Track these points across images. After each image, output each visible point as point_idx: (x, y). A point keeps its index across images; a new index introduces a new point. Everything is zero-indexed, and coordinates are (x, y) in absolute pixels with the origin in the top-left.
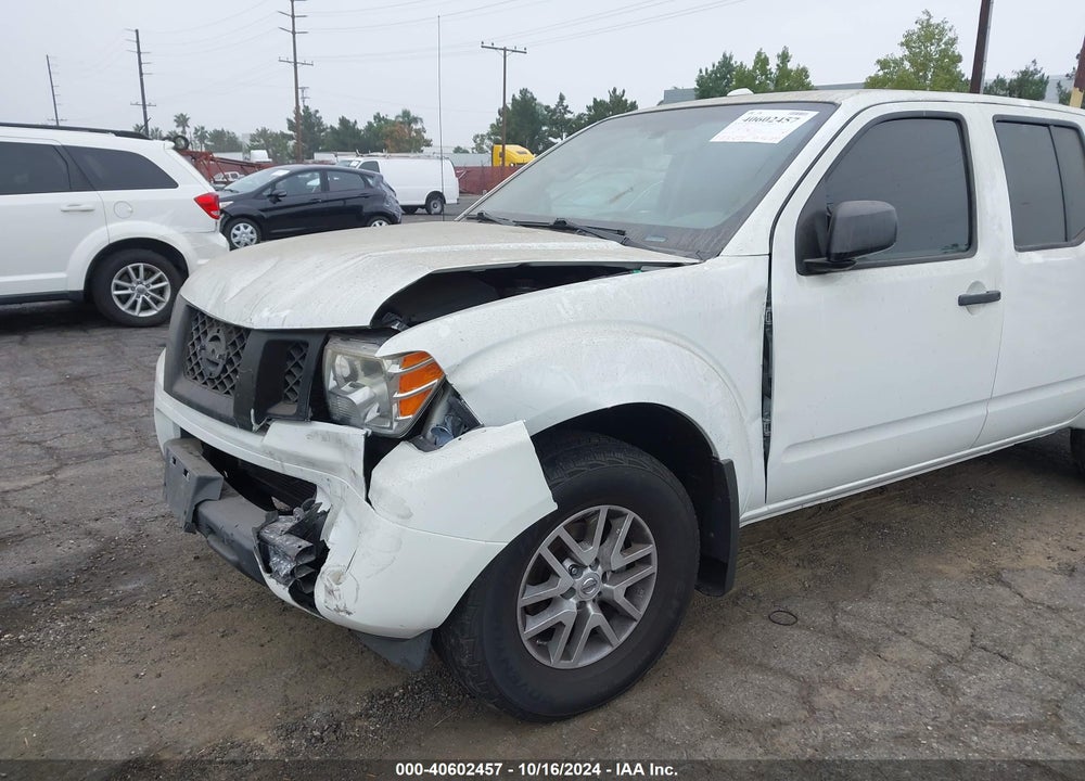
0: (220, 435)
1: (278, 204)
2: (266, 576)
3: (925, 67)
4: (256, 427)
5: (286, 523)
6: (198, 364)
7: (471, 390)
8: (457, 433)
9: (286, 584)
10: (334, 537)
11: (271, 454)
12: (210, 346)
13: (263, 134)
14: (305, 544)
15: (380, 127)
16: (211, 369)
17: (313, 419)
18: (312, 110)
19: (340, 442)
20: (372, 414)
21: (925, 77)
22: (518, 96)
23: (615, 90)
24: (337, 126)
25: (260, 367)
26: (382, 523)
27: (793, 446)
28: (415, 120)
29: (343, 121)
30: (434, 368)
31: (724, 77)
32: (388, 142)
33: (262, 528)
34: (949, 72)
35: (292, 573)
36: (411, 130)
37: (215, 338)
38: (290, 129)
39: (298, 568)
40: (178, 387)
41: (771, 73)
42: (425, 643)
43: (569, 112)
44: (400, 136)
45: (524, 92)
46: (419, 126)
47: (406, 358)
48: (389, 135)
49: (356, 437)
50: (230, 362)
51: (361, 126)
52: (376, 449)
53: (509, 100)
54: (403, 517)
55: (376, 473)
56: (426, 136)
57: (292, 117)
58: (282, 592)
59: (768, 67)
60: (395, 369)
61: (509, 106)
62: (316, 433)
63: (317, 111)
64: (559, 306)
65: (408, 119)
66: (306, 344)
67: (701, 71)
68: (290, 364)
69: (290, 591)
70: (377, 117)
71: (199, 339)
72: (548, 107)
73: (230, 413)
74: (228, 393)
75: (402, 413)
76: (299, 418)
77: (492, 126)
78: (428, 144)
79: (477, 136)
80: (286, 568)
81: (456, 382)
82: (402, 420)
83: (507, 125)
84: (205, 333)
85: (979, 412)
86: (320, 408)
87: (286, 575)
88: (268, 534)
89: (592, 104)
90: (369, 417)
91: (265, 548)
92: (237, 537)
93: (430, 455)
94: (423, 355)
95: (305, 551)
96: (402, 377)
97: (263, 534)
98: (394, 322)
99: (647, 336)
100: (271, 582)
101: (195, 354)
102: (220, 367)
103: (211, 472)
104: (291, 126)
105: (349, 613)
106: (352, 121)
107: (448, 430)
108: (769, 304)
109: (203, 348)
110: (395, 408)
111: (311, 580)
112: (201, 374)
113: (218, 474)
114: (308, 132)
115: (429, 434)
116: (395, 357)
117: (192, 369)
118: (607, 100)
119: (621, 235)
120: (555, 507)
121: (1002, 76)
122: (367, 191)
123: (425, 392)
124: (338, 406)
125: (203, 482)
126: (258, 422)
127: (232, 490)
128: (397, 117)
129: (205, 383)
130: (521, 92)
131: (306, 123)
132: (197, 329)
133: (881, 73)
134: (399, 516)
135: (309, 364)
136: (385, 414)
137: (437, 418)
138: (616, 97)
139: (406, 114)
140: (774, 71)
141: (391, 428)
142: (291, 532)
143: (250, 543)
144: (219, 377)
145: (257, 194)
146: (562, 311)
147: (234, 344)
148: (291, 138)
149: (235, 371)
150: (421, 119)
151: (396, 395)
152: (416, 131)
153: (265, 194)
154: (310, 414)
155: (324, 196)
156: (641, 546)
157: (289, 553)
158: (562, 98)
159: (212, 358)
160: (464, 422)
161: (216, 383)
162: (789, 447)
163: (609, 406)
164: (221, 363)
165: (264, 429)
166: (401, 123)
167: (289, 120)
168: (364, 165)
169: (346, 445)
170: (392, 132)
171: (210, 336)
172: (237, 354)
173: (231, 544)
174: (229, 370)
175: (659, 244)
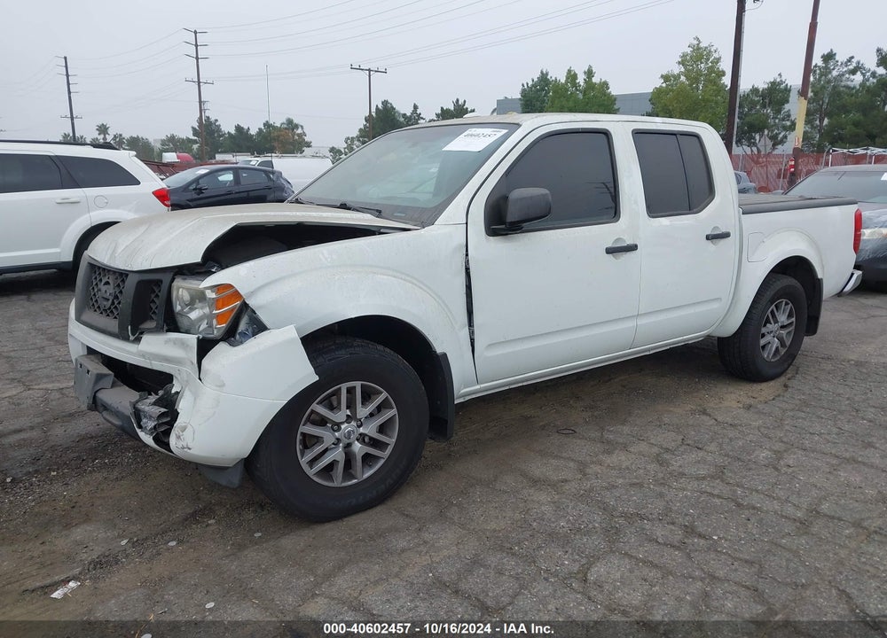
0: (111, 346)
1: (201, 195)
2: (138, 431)
3: (697, 80)
4: (132, 338)
5: (153, 398)
6: (96, 301)
7: (260, 307)
8: (254, 334)
9: (151, 434)
10: (182, 406)
11: (143, 356)
12: (103, 288)
13: (172, 139)
14: (163, 410)
15: (270, 133)
16: (105, 303)
17: (167, 331)
18: (213, 119)
19: (183, 344)
20: (204, 326)
21: (697, 88)
22: (380, 106)
23: (458, 100)
24: (233, 132)
25: (134, 298)
26: (208, 390)
27: (490, 346)
28: (297, 126)
29: (239, 128)
30: (237, 295)
31: (543, 89)
32: (276, 144)
33: (137, 402)
34: (715, 84)
35: (155, 427)
36: (294, 134)
37: (107, 283)
38: (194, 135)
39: (160, 425)
40: (84, 317)
41: (580, 86)
42: (241, 468)
43: (422, 118)
44: (286, 139)
45: (385, 103)
46: (299, 131)
47: (218, 288)
48: (277, 139)
49: (192, 340)
50: (116, 297)
51: (253, 132)
52: (205, 347)
53: (373, 110)
54: (220, 386)
55: (204, 362)
56: (307, 139)
57: (196, 125)
58: (148, 439)
59: (577, 81)
60: (213, 295)
61: (374, 114)
62: (170, 340)
63: (216, 120)
64: (321, 256)
65: (291, 125)
66: (161, 281)
67: (523, 85)
68: (153, 296)
69: (154, 439)
70: (267, 125)
71: (97, 284)
72: (405, 114)
73: (116, 330)
74: (115, 318)
75: (219, 323)
76: (157, 330)
77: (360, 130)
78: (309, 145)
79: (348, 138)
80: (151, 424)
81: (251, 302)
82: (219, 328)
83: (373, 128)
84: (101, 280)
85: (630, 324)
86: (171, 323)
87: (151, 429)
88: (141, 406)
89: (440, 112)
90: (201, 329)
91: (138, 414)
92: (121, 409)
93: (236, 348)
94: (230, 286)
95: (162, 415)
96: (216, 300)
97: (137, 406)
98: (213, 267)
99: (381, 274)
100: (142, 435)
101: (94, 295)
102: (110, 302)
103: (105, 371)
104: (195, 132)
105: (190, 449)
106: (246, 127)
107: (250, 333)
108: (467, 255)
109: (99, 290)
110: (215, 322)
111: (167, 433)
112: (99, 307)
113: (111, 372)
114: (209, 139)
115: (238, 336)
116: (212, 288)
117: (93, 305)
118: (452, 109)
119: (378, 213)
120: (317, 378)
121: (756, 86)
122: (270, 184)
123: (232, 309)
124: (183, 322)
125: (100, 377)
126: (133, 334)
127: (120, 383)
128: (282, 124)
129: (101, 313)
130: (383, 103)
131: (207, 130)
132: (96, 278)
133: (664, 85)
134: (217, 386)
135: (163, 294)
136: (210, 326)
137: (242, 326)
138: (459, 106)
139: (290, 122)
140: (582, 84)
141: (213, 334)
142: (155, 404)
143: (128, 411)
144: (110, 308)
145: (186, 188)
146: (324, 260)
147: (119, 286)
148: (195, 142)
149: (119, 303)
150: (302, 127)
151: (214, 312)
152: (298, 135)
153: (191, 188)
154: (165, 328)
155: (236, 189)
156: (388, 410)
157: (153, 416)
158: (416, 107)
159: (105, 296)
160: (259, 327)
161: (108, 312)
162: (489, 345)
163: (353, 316)
164: (111, 298)
165: (138, 340)
166: (286, 129)
167: (194, 129)
168: (262, 164)
169: (188, 346)
170: (279, 137)
171: (103, 282)
172: (121, 292)
173: (117, 414)
174: (116, 302)
175: (401, 218)
